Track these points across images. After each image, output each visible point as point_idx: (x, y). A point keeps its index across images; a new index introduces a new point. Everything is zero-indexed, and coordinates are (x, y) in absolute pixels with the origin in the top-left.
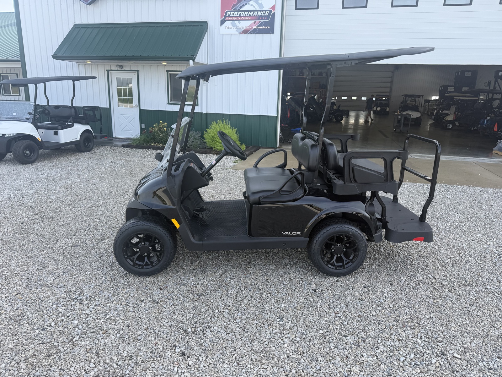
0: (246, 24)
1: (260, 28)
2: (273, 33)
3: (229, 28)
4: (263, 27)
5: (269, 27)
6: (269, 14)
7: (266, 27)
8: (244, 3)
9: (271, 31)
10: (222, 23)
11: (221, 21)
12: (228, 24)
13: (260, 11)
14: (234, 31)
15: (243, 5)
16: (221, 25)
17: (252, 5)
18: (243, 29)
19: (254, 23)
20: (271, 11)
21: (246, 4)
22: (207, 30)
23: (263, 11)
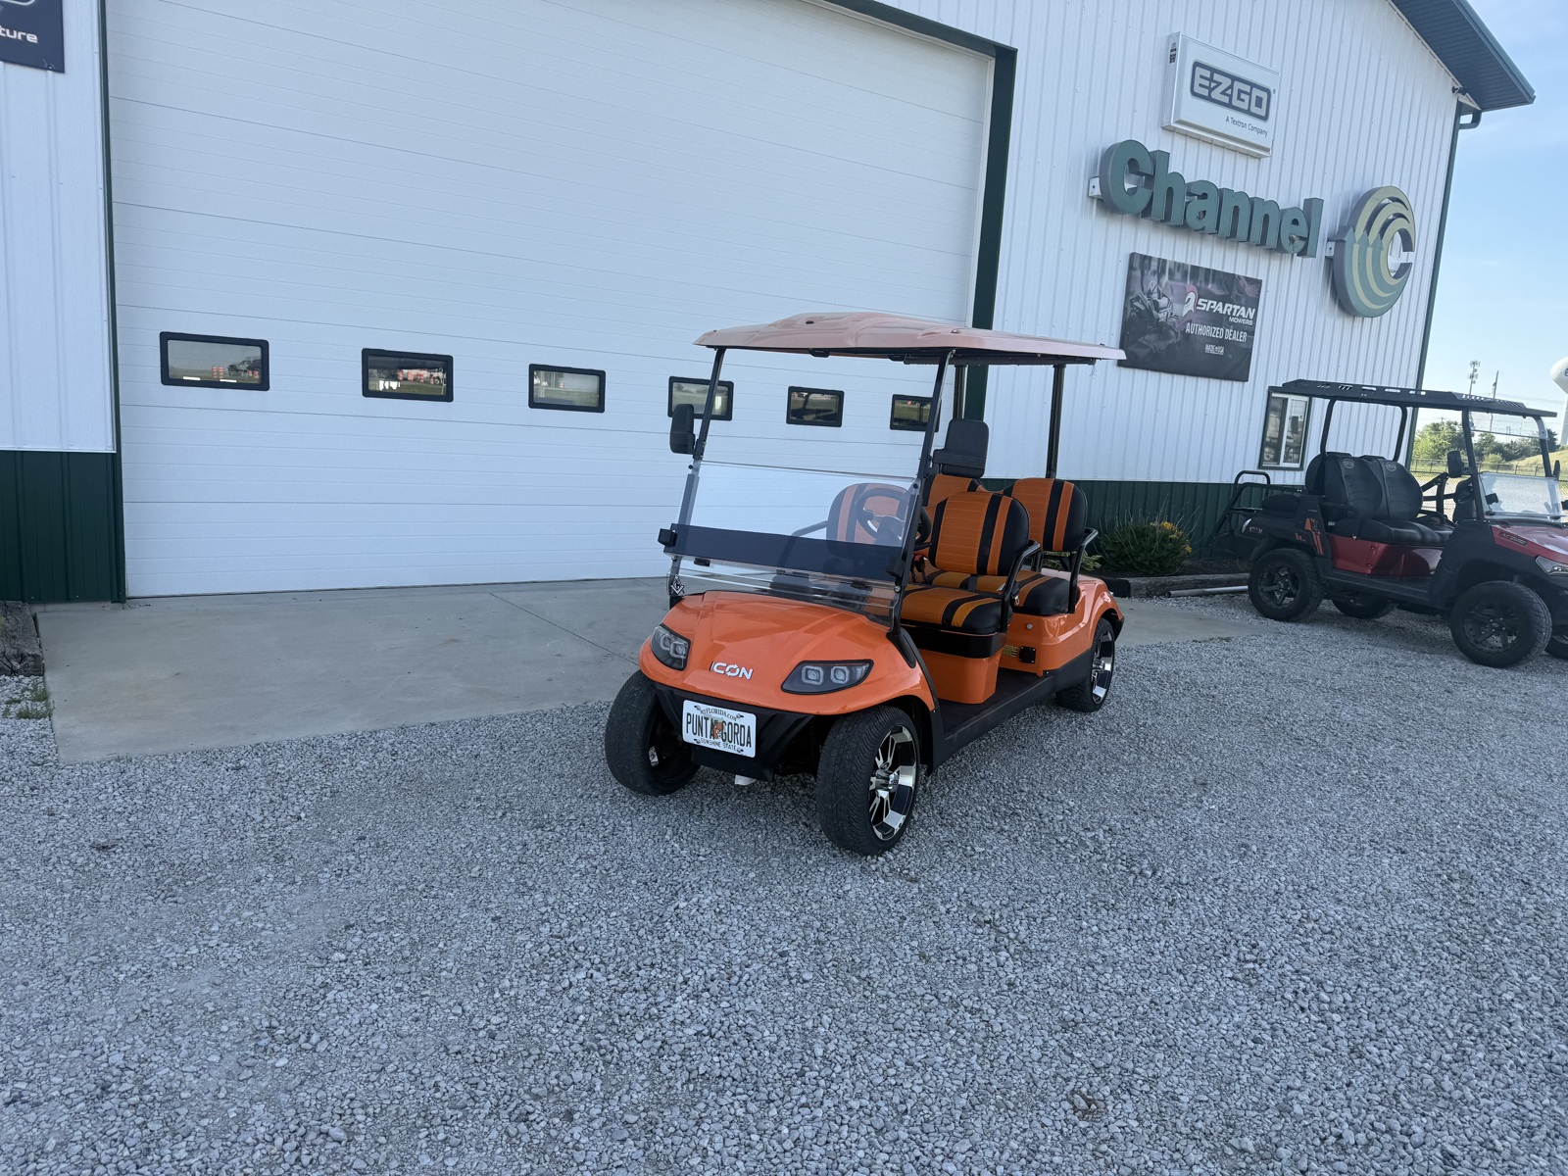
2: (60, 68)
5: (32, 38)
7: (18, 35)
9: (49, 56)
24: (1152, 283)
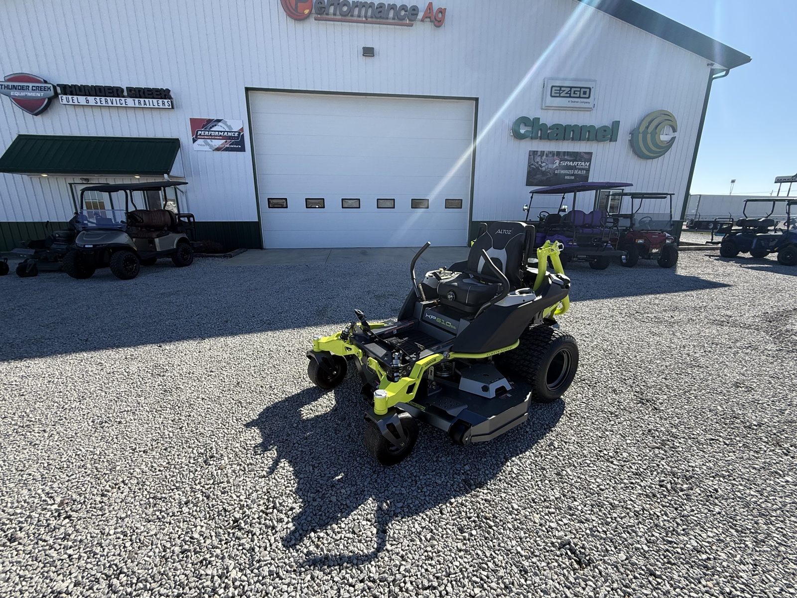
0: (218, 143)
1: (232, 146)
2: (245, 151)
3: (201, 145)
4: (235, 146)
5: (240, 147)
6: (239, 135)
7: (238, 146)
8: (214, 124)
9: (243, 149)
10: (194, 141)
11: (193, 139)
12: (200, 141)
13: (230, 132)
14: (207, 148)
15: (213, 126)
16: (194, 142)
17: (221, 126)
18: (216, 147)
19: (226, 142)
20: (240, 133)
21: (216, 125)
22: (180, 147)
23: (232, 132)
24: (538, 159)
